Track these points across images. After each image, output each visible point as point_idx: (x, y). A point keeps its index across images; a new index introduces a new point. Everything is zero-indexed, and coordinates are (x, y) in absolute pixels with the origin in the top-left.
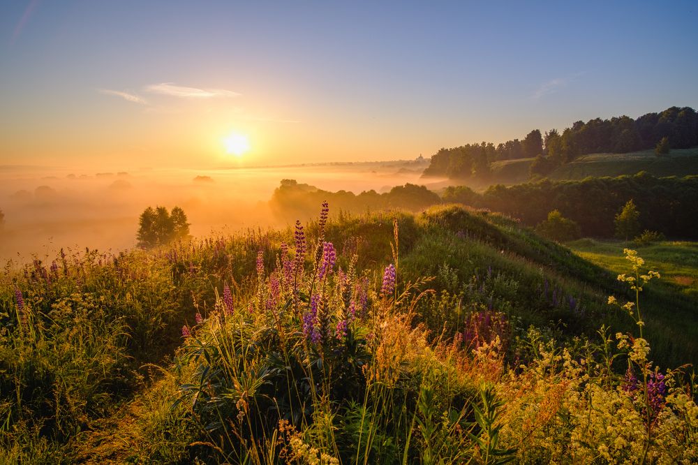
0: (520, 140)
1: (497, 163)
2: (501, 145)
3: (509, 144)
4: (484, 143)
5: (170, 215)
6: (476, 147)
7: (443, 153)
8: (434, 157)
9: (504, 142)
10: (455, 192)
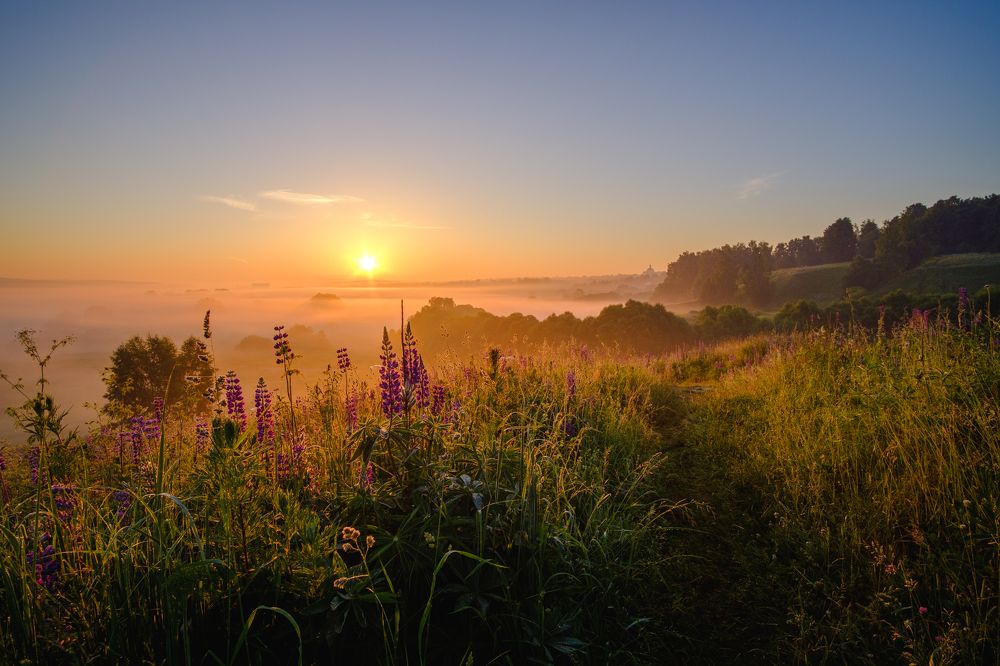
0: (812, 238)
1: (780, 271)
2: (781, 246)
3: (794, 244)
4: (752, 243)
5: (179, 351)
6: (740, 249)
7: (687, 259)
8: (672, 266)
9: (786, 241)
10: (719, 316)
